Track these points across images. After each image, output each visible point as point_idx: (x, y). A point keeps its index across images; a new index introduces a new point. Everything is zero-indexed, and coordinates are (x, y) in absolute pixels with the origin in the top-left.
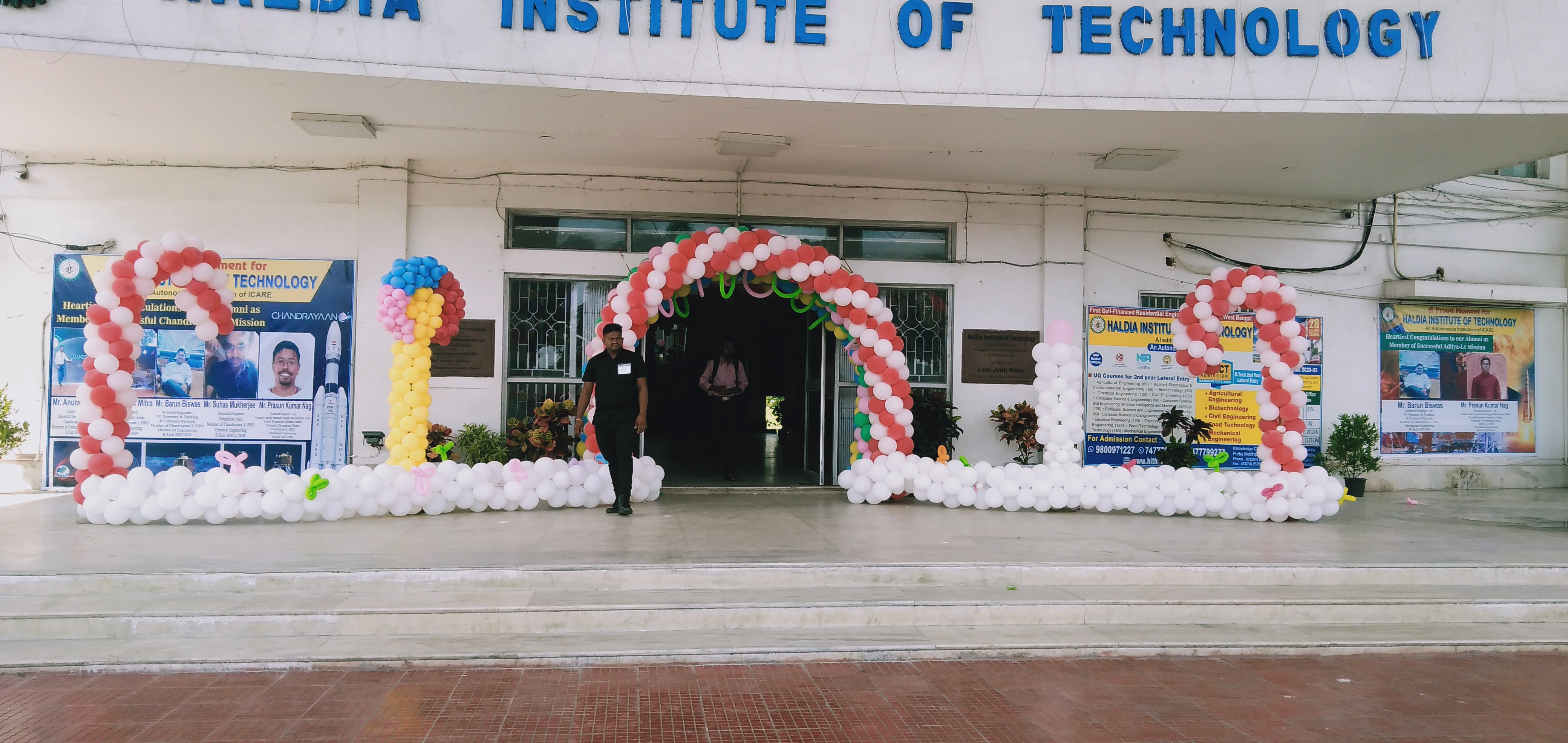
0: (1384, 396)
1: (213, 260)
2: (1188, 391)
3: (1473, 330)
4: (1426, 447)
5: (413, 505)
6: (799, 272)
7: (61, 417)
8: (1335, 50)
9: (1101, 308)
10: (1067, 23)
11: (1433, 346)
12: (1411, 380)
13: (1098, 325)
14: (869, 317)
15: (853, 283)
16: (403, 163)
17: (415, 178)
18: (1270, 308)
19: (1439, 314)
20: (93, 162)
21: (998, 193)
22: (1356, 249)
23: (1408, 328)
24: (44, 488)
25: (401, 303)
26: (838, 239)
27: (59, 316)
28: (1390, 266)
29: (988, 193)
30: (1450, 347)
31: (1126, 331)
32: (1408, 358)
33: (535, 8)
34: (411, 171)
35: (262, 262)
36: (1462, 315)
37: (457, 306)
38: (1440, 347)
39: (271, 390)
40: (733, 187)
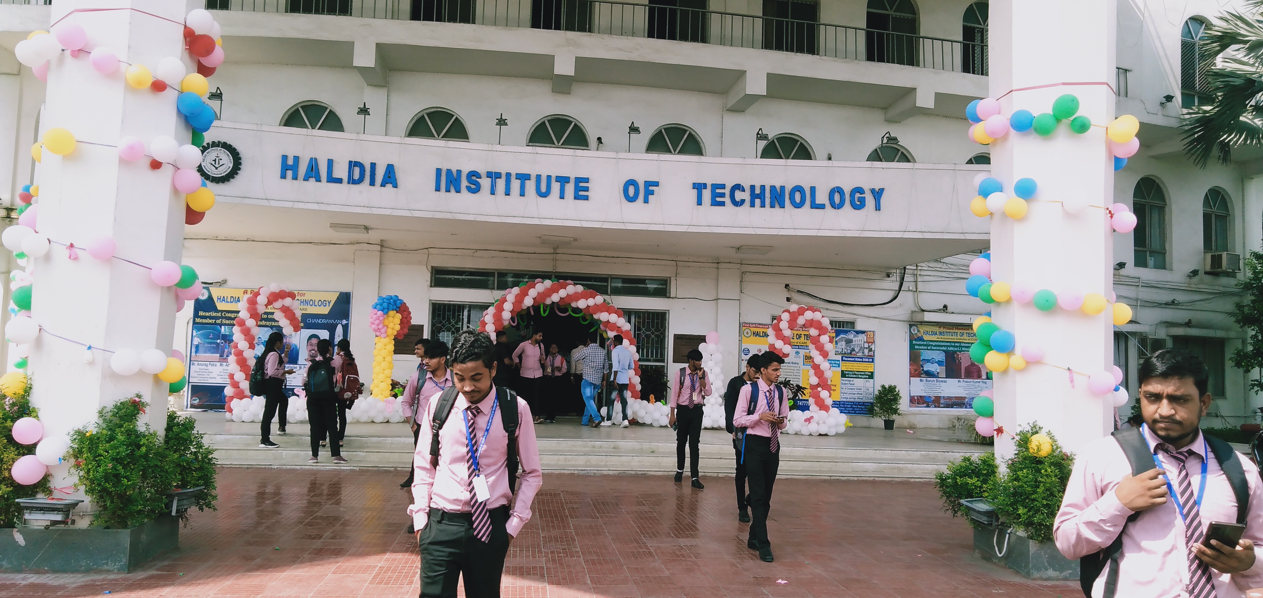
0: (912, 375)
1: (292, 295)
2: (797, 370)
3: (965, 339)
4: (937, 404)
5: (385, 418)
6: (582, 304)
7: (195, 372)
8: (833, 206)
9: (749, 324)
10: (704, 191)
11: (941, 348)
12: (927, 367)
13: (747, 333)
14: (618, 327)
15: (609, 309)
16: (378, 242)
17: (384, 249)
18: (816, 328)
19: (945, 330)
20: (217, 239)
21: (693, 262)
22: (895, 293)
23: (926, 338)
24: (185, 409)
25: (381, 318)
26: (608, 284)
27: (196, 319)
28: (915, 303)
29: (688, 262)
30: (951, 349)
31: (763, 337)
32: (926, 354)
33: (451, 182)
34: (382, 246)
35: (303, 292)
36: (959, 331)
37: (408, 319)
38: (945, 349)
39: (305, 360)
40: (551, 256)
